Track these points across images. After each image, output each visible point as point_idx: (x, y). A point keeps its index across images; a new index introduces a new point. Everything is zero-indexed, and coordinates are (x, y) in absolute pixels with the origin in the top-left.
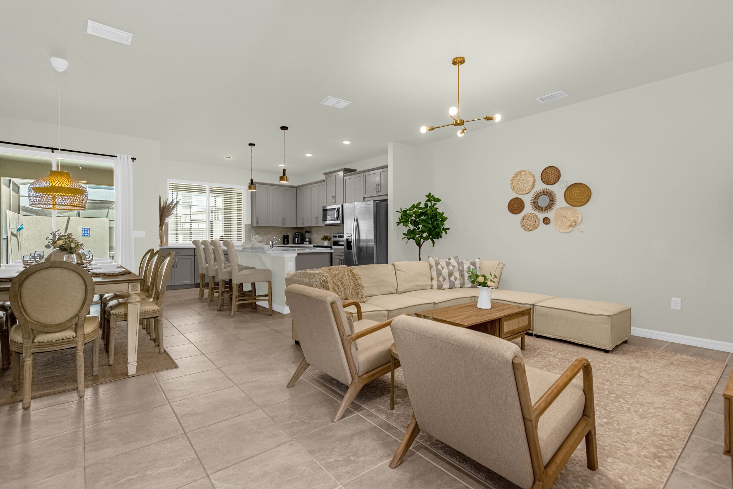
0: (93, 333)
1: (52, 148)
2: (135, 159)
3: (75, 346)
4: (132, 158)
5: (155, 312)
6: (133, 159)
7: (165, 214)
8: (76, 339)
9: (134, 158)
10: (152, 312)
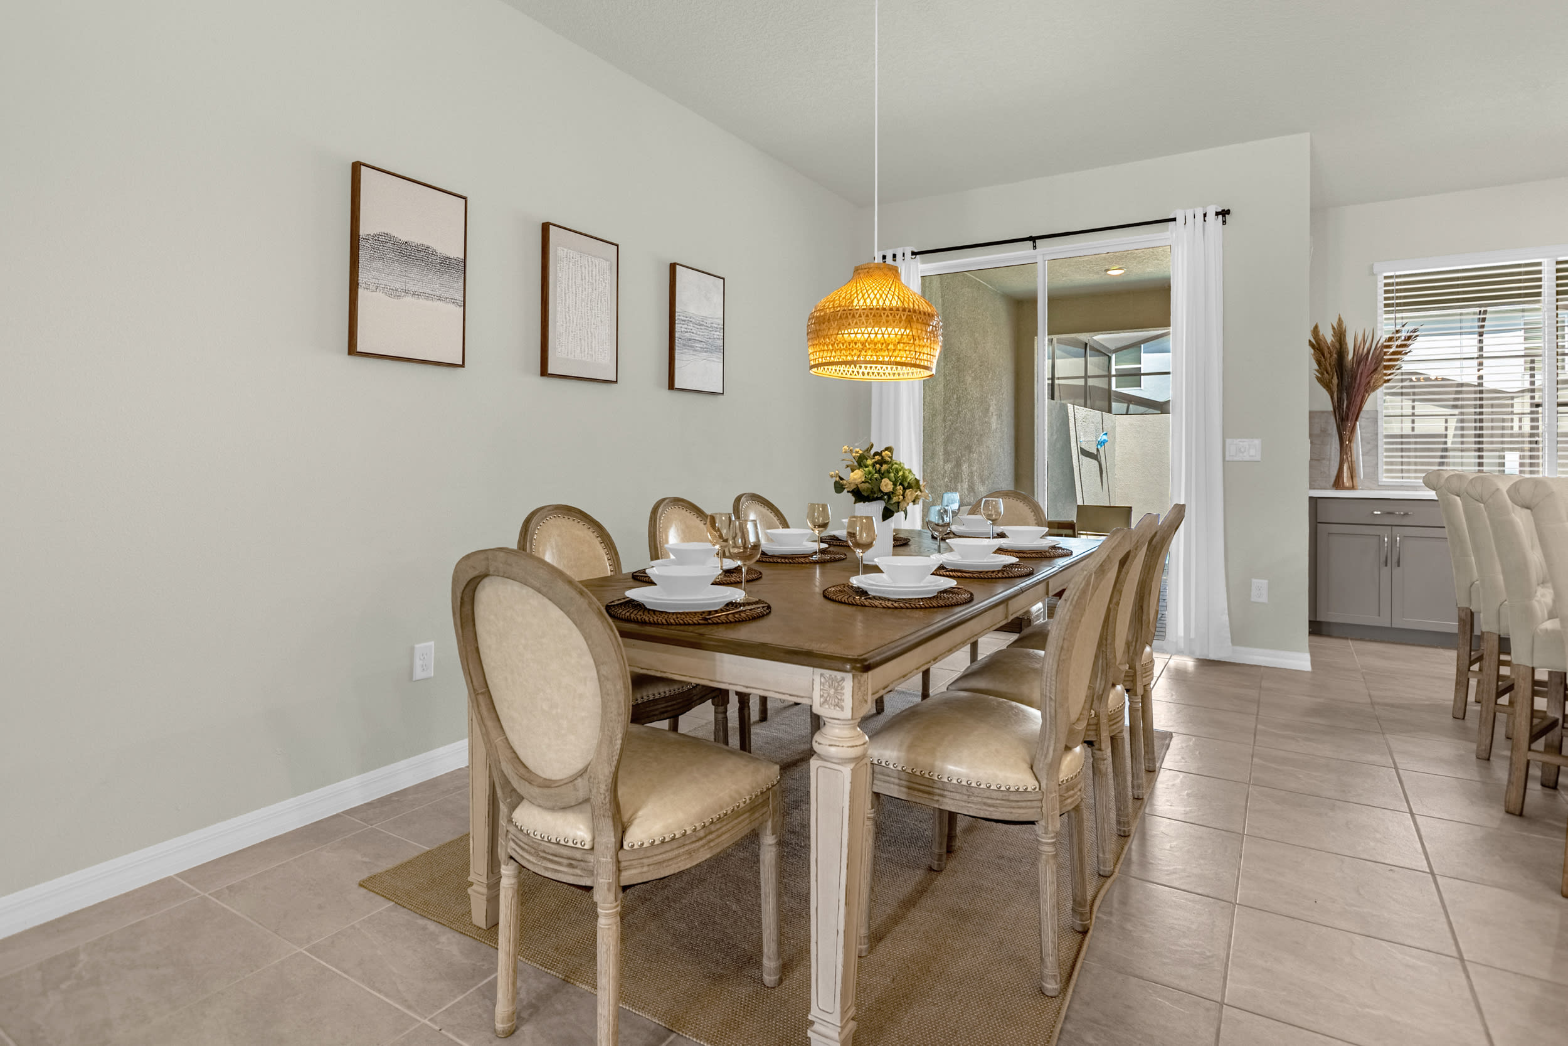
0: (667, 847)
1: (1031, 237)
2: (1228, 212)
3: (589, 884)
4: (1217, 214)
5: (1012, 798)
6: (1224, 213)
7: (1364, 382)
8: (591, 858)
9: (1223, 210)
10: (1000, 795)
